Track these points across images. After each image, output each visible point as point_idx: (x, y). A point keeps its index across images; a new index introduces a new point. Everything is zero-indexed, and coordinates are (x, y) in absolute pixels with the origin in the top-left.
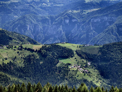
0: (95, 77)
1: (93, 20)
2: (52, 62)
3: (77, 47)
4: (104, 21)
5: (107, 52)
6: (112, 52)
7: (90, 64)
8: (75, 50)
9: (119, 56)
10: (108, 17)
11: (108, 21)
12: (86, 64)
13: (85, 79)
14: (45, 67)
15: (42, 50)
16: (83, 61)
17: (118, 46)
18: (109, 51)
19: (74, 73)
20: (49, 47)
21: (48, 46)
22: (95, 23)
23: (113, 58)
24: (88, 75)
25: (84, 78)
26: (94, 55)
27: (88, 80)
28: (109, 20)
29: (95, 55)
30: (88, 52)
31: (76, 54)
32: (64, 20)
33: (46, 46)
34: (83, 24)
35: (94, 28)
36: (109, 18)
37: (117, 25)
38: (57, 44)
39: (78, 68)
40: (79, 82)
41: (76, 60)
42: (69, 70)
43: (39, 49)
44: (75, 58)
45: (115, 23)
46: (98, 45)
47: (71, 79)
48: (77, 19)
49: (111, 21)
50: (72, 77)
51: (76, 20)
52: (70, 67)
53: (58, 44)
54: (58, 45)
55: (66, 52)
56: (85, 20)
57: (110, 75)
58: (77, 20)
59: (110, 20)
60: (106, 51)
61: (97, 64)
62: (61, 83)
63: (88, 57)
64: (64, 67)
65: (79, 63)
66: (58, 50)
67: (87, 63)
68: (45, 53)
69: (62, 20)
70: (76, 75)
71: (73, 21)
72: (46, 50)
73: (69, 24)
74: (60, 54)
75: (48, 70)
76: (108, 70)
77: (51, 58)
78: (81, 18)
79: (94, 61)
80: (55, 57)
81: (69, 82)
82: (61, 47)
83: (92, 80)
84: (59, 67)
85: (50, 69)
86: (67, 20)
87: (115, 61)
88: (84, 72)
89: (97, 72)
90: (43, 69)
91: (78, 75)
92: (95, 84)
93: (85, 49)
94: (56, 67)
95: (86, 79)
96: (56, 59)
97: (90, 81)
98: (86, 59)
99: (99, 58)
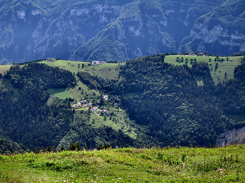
0: (124, 123)
1: (75, 12)
2: (36, 98)
3: (79, 67)
4: (95, 13)
5: (135, 75)
6: (145, 74)
7: (107, 99)
8: (76, 73)
9: (159, 82)
10: (103, 6)
11: (104, 13)
12: (101, 98)
13: (107, 127)
14: (24, 107)
15: (12, 75)
16: (94, 94)
17: (156, 63)
18: (140, 72)
19: (84, 117)
20: (26, 68)
21: (21, 66)
22: (78, 17)
23: (149, 85)
24: (110, 119)
25: (106, 125)
26: (112, 80)
27: (113, 128)
28: (105, 11)
29: (115, 81)
30: (100, 75)
31: (79, 81)
32: (15, 12)
33: (18, 67)
34: (55, 20)
35: (78, 28)
36: (106, 7)
37: (125, 21)
38: (40, 62)
39: (90, 107)
40: (99, 133)
41: (81, 91)
42: (74, 111)
43: (5, 73)
44: (80, 89)
45: (121, 16)
46: (116, 62)
47: (81, 128)
48: (42, 9)
49: (111, 12)
50: (83, 124)
51: (40, 13)
52: (74, 106)
53: (43, 62)
54: (42, 64)
55: (61, 78)
56: (57, 12)
57: (148, 118)
58: (43, 12)
59: (108, 12)
60: (134, 72)
61: (119, 98)
62: (63, 136)
63: (102, 86)
64: (63, 106)
65: (88, 97)
66: (44, 73)
67: (102, 96)
68: (18, 80)
69: (10, 13)
70: (89, 120)
71: (34, 13)
72: (21, 75)
73: (25, 20)
74: (49, 82)
75: (32, 113)
76: (143, 109)
77: (33, 90)
78: (48, 7)
79: (114, 91)
80: (41, 87)
81: (80, 134)
82: (49, 69)
83: (120, 128)
84: (53, 107)
85: (35, 111)
86: (21, 12)
87: (154, 91)
88: (102, 114)
89: (122, 112)
90: (20, 111)
91: (94, 120)
92: (127, 135)
93: (94, 70)
94: (46, 106)
95: (110, 126)
96: (44, 92)
97: (117, 130)
98: (98, 88)
99: (122, 87)
